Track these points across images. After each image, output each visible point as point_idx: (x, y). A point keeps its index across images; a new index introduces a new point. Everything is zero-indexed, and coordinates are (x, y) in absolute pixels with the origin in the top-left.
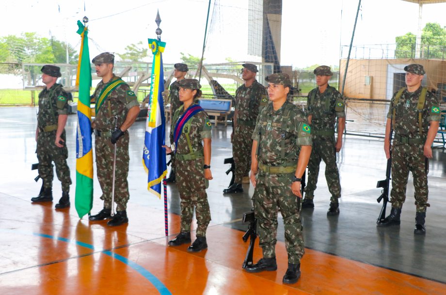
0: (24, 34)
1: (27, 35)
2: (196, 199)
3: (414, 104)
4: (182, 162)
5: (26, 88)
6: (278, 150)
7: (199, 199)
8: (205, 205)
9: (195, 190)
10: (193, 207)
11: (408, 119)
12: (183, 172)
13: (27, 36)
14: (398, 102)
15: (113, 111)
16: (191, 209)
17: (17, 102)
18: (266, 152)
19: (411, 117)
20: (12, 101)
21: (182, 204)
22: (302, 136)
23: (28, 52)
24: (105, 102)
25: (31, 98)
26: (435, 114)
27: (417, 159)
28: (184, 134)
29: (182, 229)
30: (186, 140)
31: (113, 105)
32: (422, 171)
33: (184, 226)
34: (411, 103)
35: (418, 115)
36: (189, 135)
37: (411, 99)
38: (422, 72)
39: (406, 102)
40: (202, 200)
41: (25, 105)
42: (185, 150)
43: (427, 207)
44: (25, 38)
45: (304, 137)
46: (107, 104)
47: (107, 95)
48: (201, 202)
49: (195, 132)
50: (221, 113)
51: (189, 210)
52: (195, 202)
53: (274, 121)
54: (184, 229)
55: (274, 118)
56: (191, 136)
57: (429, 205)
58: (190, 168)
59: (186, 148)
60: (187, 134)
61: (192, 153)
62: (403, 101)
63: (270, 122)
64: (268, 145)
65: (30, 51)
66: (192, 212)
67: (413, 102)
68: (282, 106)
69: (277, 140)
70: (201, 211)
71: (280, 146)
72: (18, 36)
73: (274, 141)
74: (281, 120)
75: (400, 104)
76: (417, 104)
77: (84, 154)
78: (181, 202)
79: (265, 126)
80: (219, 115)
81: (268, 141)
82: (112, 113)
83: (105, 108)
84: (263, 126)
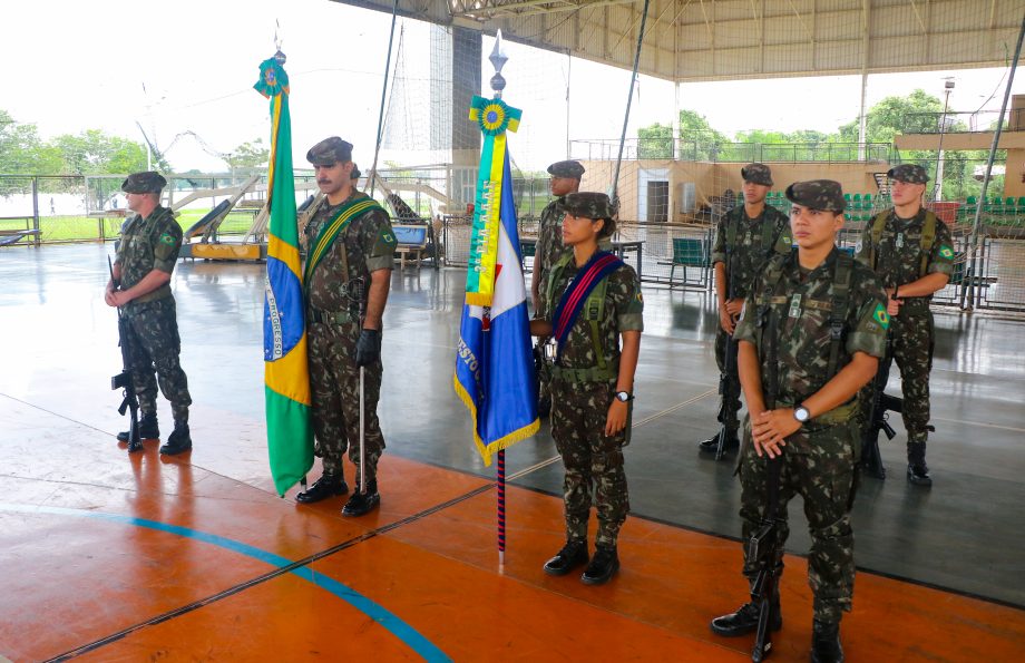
0: (85, 132)
1: (89, 133)
2: (601, 468)
3: (911, 242)
4: (575, 386)
5: (91, 214)
6: (817, 365)
7: (606, 469)
8: (619, 480)
9: (602, 449)
10: (591, 484)
11: (899, 270)
12: (573, 408)
13: (89, 135)
14: (882, 238)
15: (352, 267)
16: (588, 488)
17: (78, 237)
18: (786, 369)
19: (907, 267)
20: (69, 235)
21: (568, 479)
22: (869, 332)
23: (91, 158)
24: (334, 247)
25: (98, 229)
26: (944, 260)
27: (916, 344)
28: (587, 322)
29: (570, 536)
30: (591, 337)
31: (351, 254)
32: (924, 365)
33: (575, 528)
34: (905, 239)
35: (920, 262)
36: (599, 323)
37: (906, 232)
38: (921, 178)
39: (896, 237)
40: (613, 471)
41: (88, 241)
42: (586, 360)
43: (930, 433)
44: (87, 139)
45: (873, 332)
46: (338, 252)
47: (338, 231)
48: (611, 476)
49: (610, 318)
50: (411, 248)
51: (585, 490)
52: (597, 474)
53: (809, 294)
54: (576, 535)
55: (808, 288)
56: (603, 326)
57: (932, 429)
58: (595, 403)
59: (589, 355)
60: (594, 324)
61: (602, 364)
62: (892, 235)
63: (797, 297)
64: (793, 353)
65: (93, 157)
66: (589, 493)
67: (910, 237)
68: (827, 259)
69: (816, 342)
70: (610, 495)
71: (823, 358)
72: (76, 135)
73: (809, 343)
74: (830, 292)
75: (885, 240)
76: (918, 240)
77: (286, 350)
78: (567, 476)
79: (786, 307)
80: (407, 250)
81: (793, 342)
82: (350, 272)
83: (333, 262)
84: (774, 307)
